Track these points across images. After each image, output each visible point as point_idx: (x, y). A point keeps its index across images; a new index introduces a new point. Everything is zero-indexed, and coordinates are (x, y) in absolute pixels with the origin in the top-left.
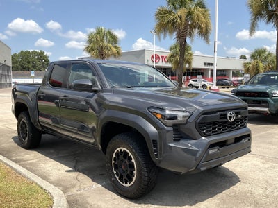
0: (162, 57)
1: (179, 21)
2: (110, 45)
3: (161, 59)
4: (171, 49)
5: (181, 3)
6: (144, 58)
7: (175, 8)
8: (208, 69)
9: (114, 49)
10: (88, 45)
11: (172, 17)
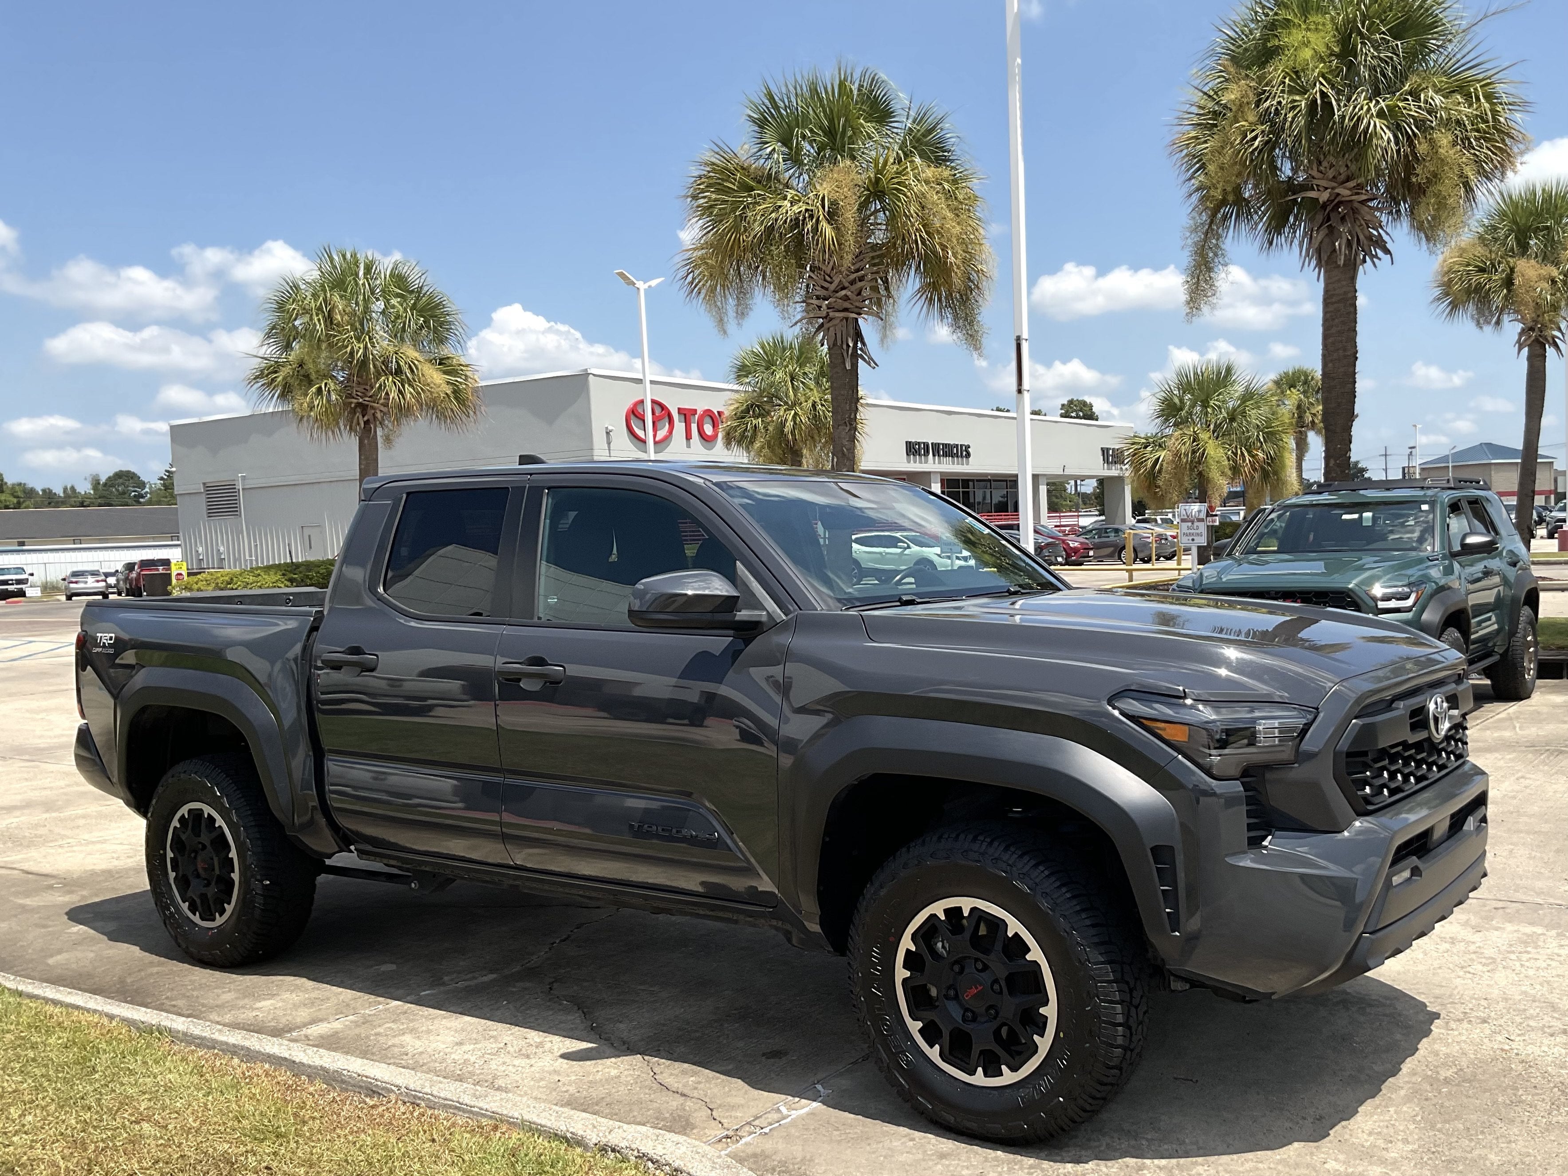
0: (686, 414)
1: (828, 230)
2: (411, 353)
3: (679, 427)
4: (742, 371)
5: (831, 132)
6: (585, 421)
7: (794, 158)
8: (929, 474)
9: (436, 377)
10: (270, 350)
11: (789, 209)
